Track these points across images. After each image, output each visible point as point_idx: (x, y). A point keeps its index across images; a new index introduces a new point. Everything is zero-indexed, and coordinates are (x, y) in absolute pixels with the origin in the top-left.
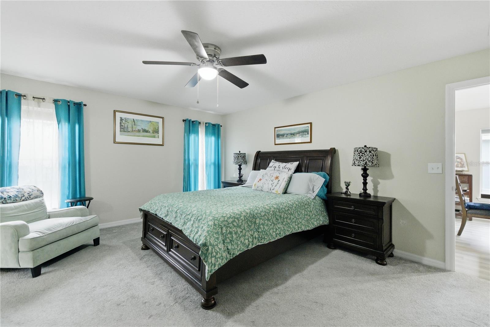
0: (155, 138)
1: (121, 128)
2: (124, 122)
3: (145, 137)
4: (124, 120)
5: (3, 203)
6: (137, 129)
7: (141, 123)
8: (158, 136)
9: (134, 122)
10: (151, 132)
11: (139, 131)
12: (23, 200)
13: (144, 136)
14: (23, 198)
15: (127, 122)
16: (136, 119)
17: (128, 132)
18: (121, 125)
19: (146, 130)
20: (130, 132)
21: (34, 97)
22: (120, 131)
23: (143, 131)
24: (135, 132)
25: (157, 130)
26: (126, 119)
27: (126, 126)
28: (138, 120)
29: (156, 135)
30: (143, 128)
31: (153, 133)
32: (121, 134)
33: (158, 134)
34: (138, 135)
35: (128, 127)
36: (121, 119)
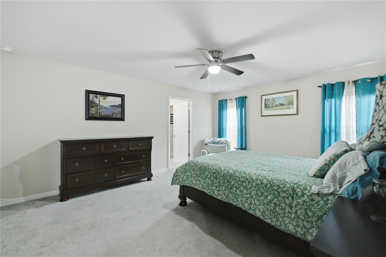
0: (290, 109)
1: (265, 106)
2: (267, 101)
3: (282, 109)
4: (267, 100)
5: (213, 144)
6: (275, 105)
7: (278, 99)
8: (293, 107)
9: (273, 100)
10: (286, 104)
11: (277, 106)
12: (220, 144)
13: (280, 109)
14: (220, 143)
15: (269, 101)
16: (275, 98)
17: (270, 108)
18: (265, 104)
19: (282, 104)
20: (270, 107)
21: (230, 99)
22: (265, 108)
23: (280, 105)
24: (274, 107)
25: (292, 102)
26: (268, 99)
27: (268, 104)
28: (276, 98)
29: (291, 106)
30: (280, 103)
31: (288, 105)
32: (265, 110)
33: (292, 106)
34: (276, 109)
35: (270, 104)
36: (265, 100)
